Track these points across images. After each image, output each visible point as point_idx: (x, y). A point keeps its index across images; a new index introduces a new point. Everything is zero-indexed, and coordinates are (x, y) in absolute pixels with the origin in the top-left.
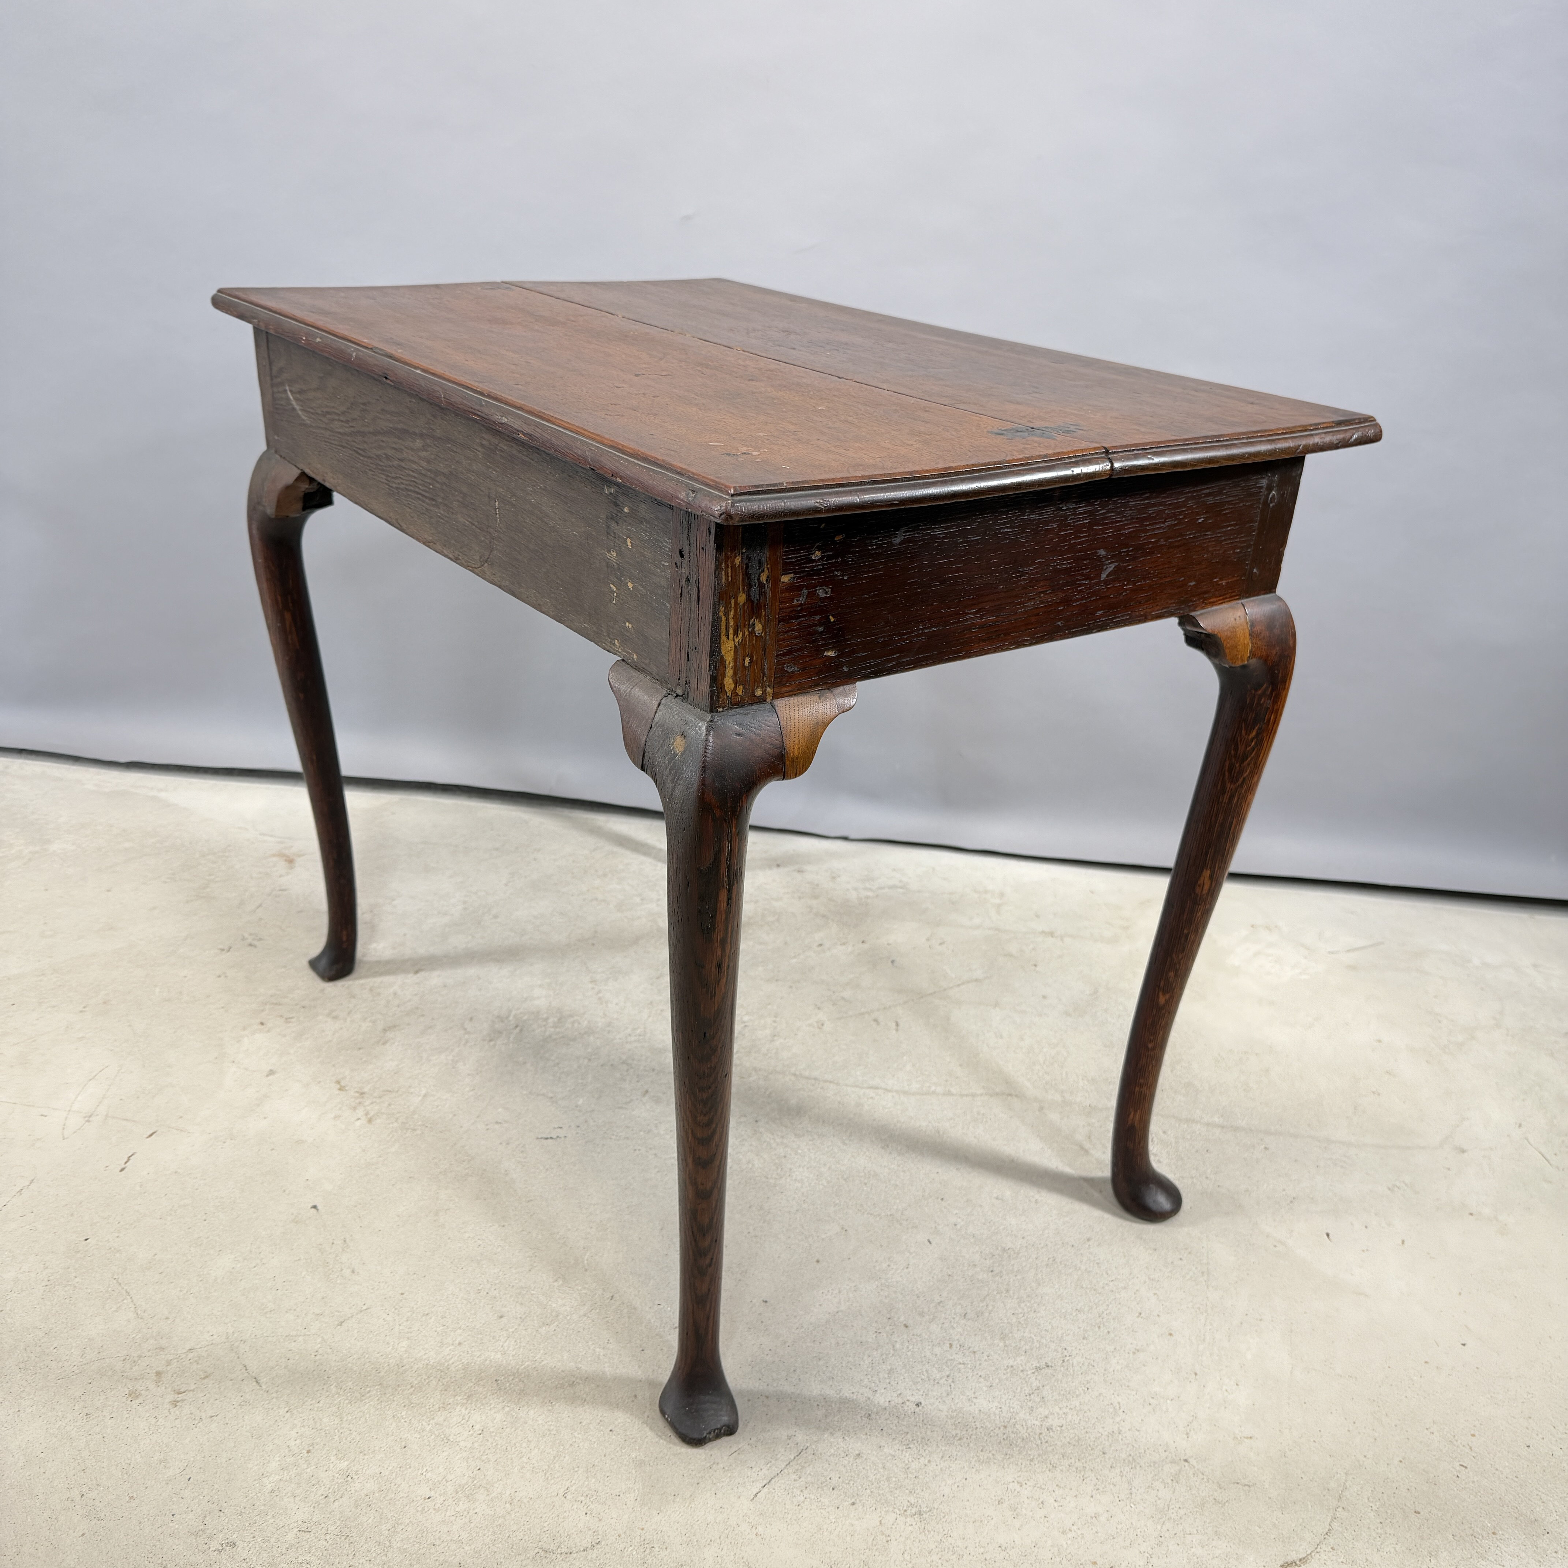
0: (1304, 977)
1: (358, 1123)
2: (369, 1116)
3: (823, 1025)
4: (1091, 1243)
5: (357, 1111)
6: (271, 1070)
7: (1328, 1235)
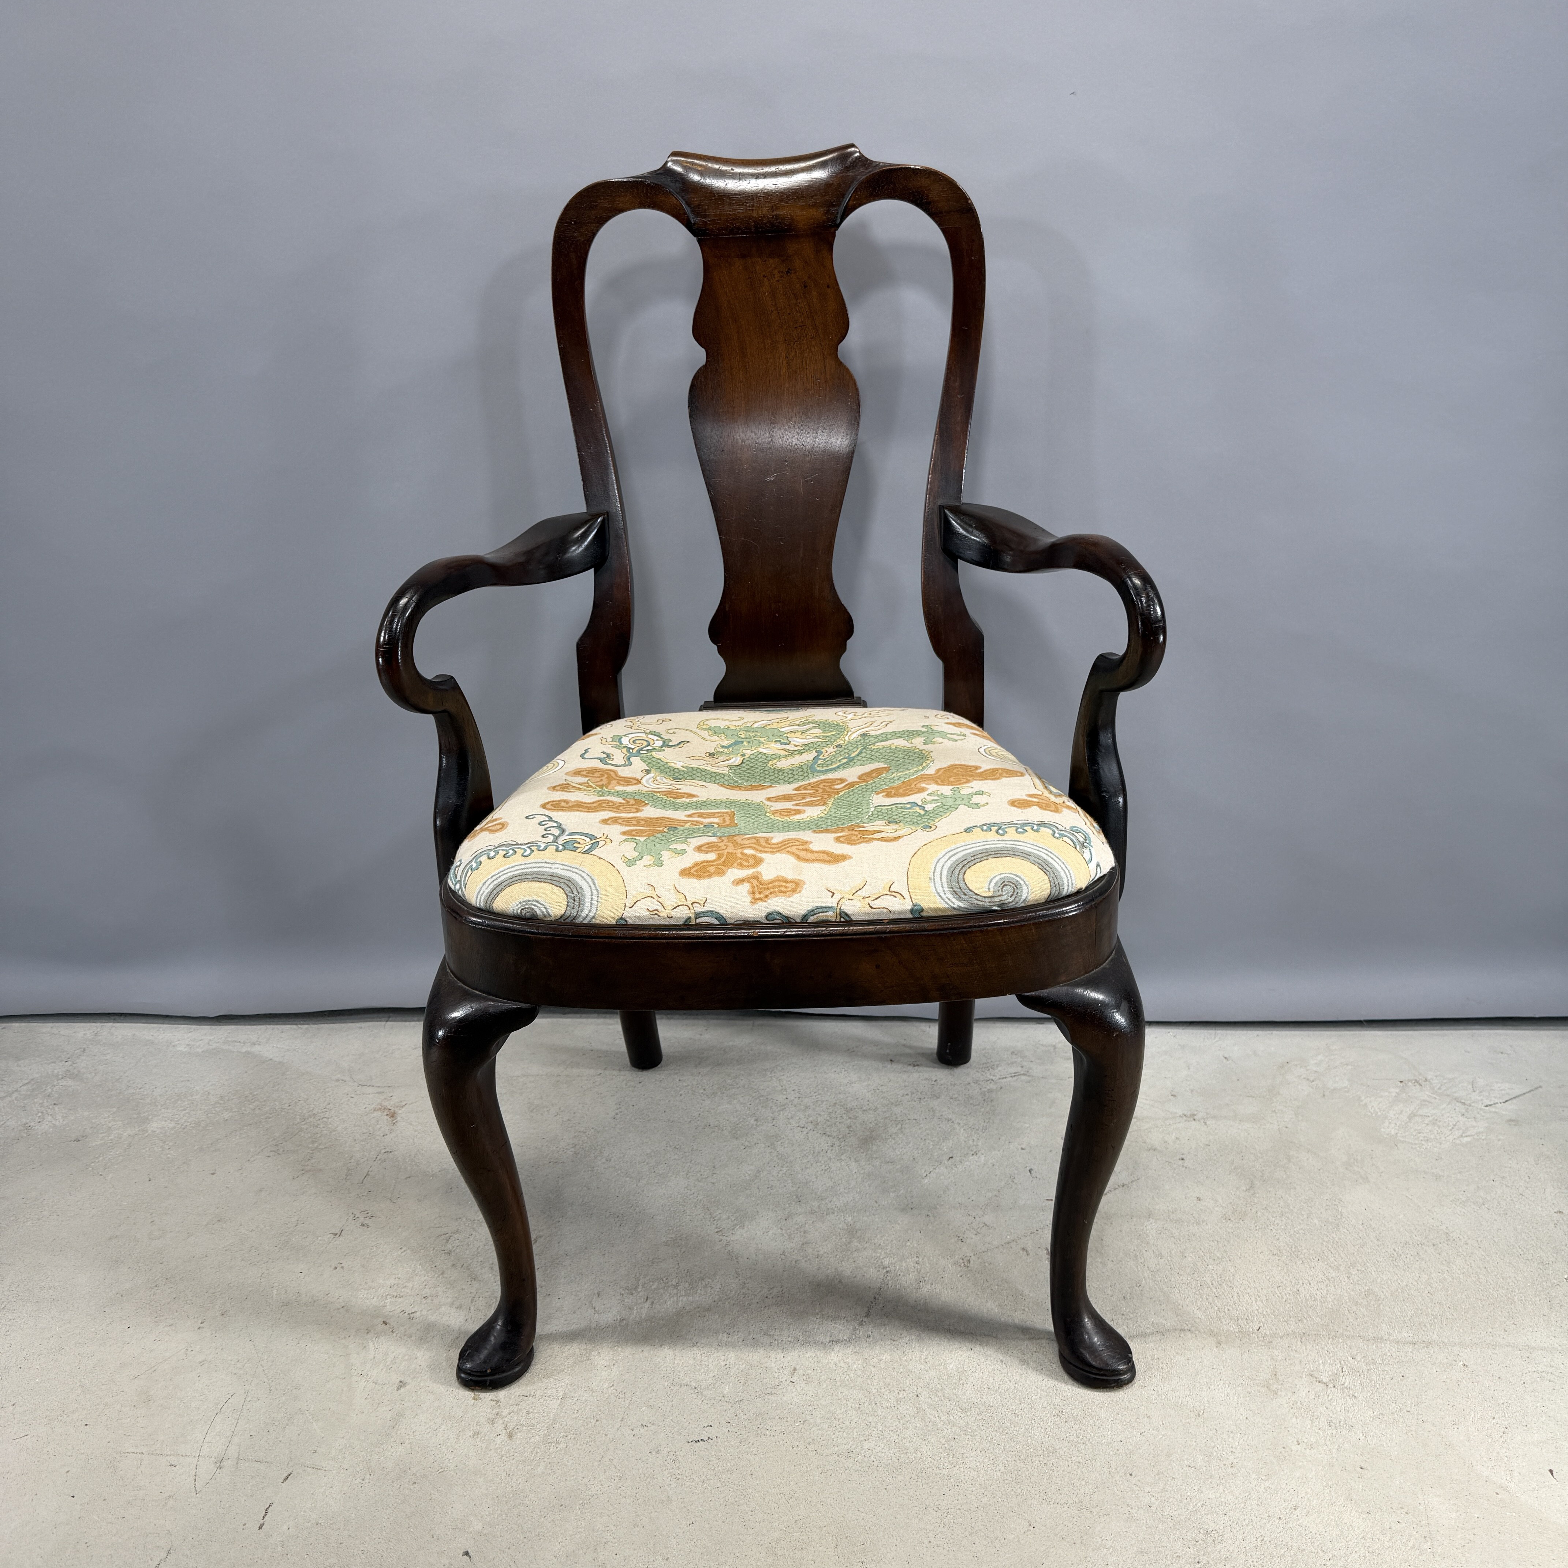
0: (1466, 1140)
1: (498, 1440)
2: (508, 1430)
3: (969, 1261)
4: (1297, 1512)
5: (496, 1425)
6: (401, 1382)
7: (1551, 1471)
